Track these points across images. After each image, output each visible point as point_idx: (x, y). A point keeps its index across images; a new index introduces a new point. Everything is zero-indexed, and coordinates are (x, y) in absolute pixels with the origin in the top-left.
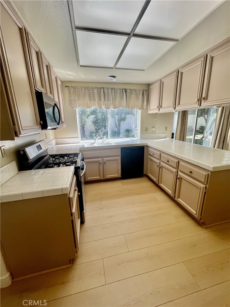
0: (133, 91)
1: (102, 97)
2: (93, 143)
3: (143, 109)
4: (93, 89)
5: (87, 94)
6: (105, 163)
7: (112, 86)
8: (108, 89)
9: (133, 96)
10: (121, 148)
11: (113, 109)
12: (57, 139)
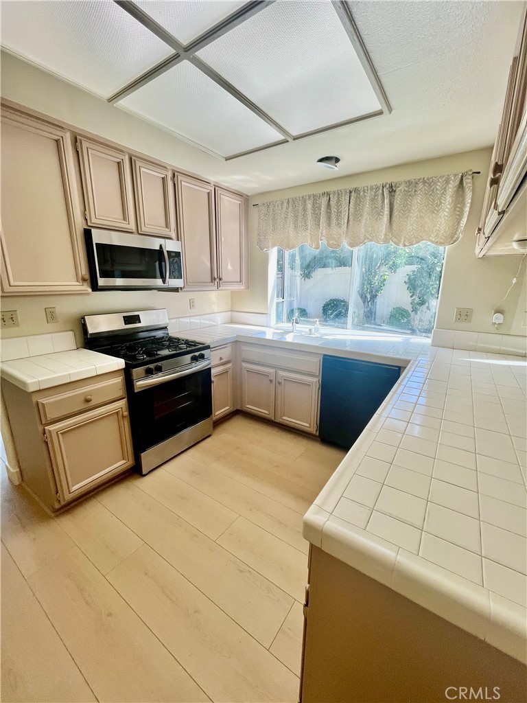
0: (420, 185)
1: (323, 219)
2: (287, 332)
3: (455, 241)
4: (305, 201)
5: (291, 214)
6: (280, 383)
7: (351, 185)
8: (339, 194)
9: (418, 201)
10: (325, 355)
11: (350, 248)
12: (234, 313)
